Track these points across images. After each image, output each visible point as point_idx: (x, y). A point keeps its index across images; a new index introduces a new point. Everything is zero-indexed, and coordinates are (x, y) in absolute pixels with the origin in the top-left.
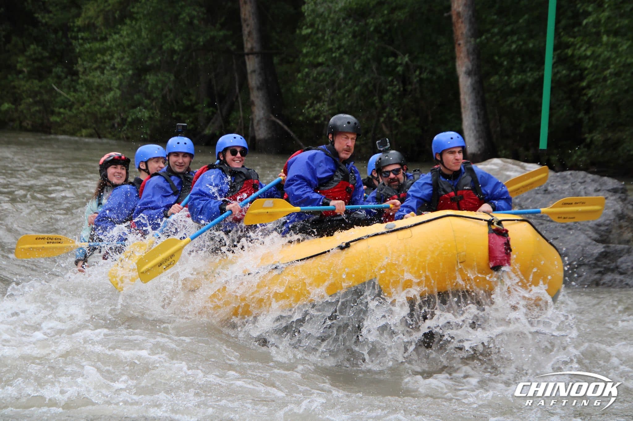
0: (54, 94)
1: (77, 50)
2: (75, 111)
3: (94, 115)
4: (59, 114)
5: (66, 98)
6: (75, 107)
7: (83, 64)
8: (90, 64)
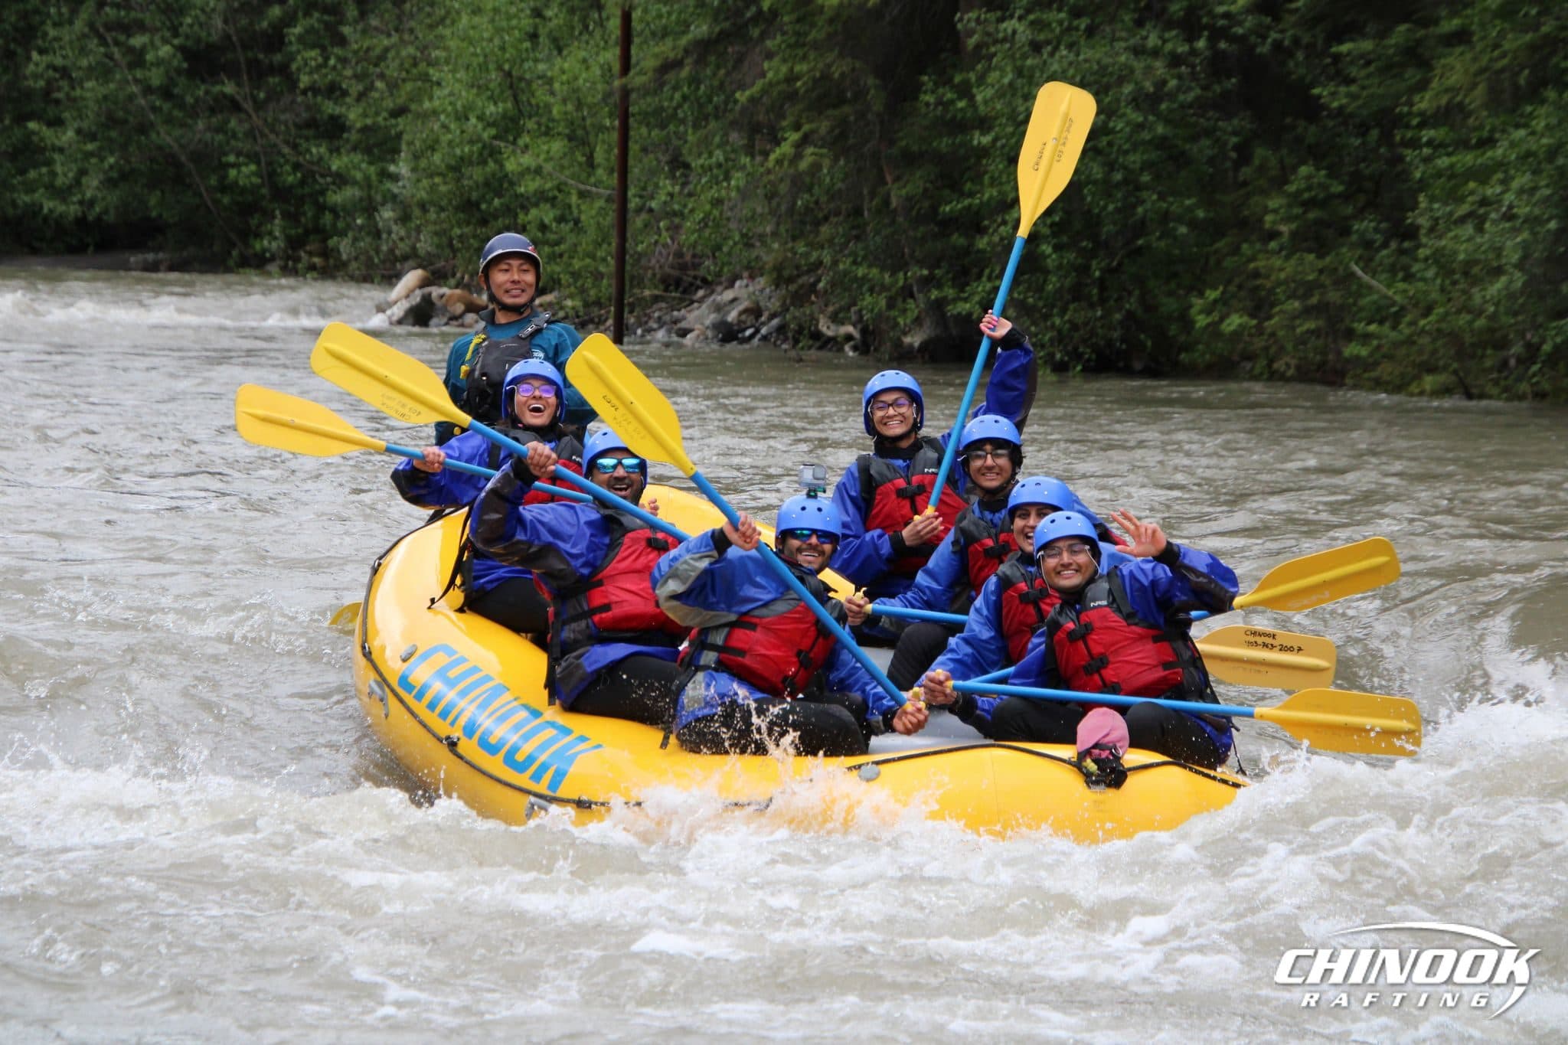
0: (1354, 287)
1: (1418, 175)
2: (1405, 329)
3: (1454, 337)
4: (1367, 337)
5: (1386, 297)
6: (1408, 319)
7: (1432, 210)
8: (1448, 209)
